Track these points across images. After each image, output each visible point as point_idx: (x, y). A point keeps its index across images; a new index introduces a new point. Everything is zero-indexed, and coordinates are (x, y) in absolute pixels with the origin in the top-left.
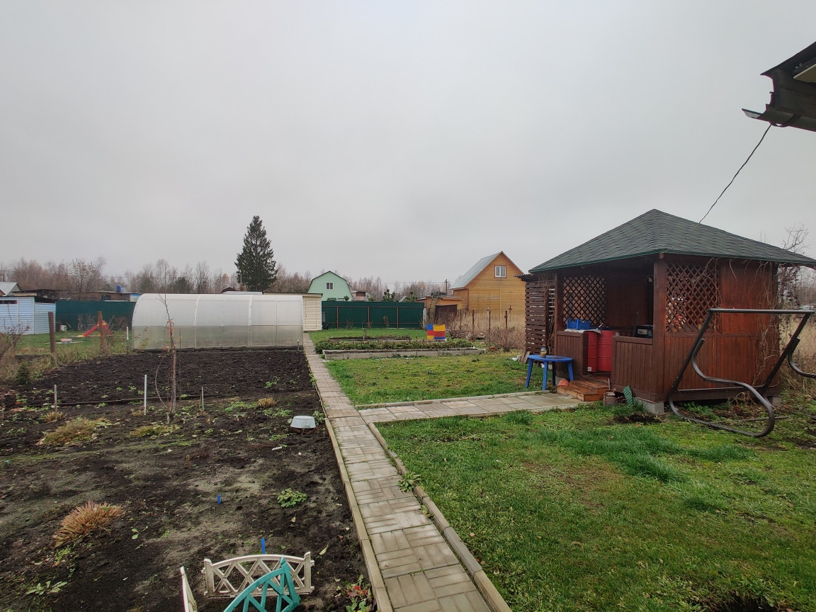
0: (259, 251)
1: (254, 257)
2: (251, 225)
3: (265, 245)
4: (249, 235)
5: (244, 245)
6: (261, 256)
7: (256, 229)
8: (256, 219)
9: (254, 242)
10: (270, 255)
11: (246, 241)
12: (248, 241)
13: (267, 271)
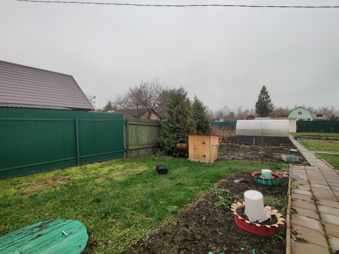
0: (265, 100)
1: (263, 103)
2: (261, 90)
3: (268, 97)
4: (261, 94)
5: (258, 98)
6: (266, 102)
7: (264, 91)
8: (264, 87)
9: (263, 97)
10: (270, 101)
11: (259, 97)
12: (260, 97)
13: (268, 108)
